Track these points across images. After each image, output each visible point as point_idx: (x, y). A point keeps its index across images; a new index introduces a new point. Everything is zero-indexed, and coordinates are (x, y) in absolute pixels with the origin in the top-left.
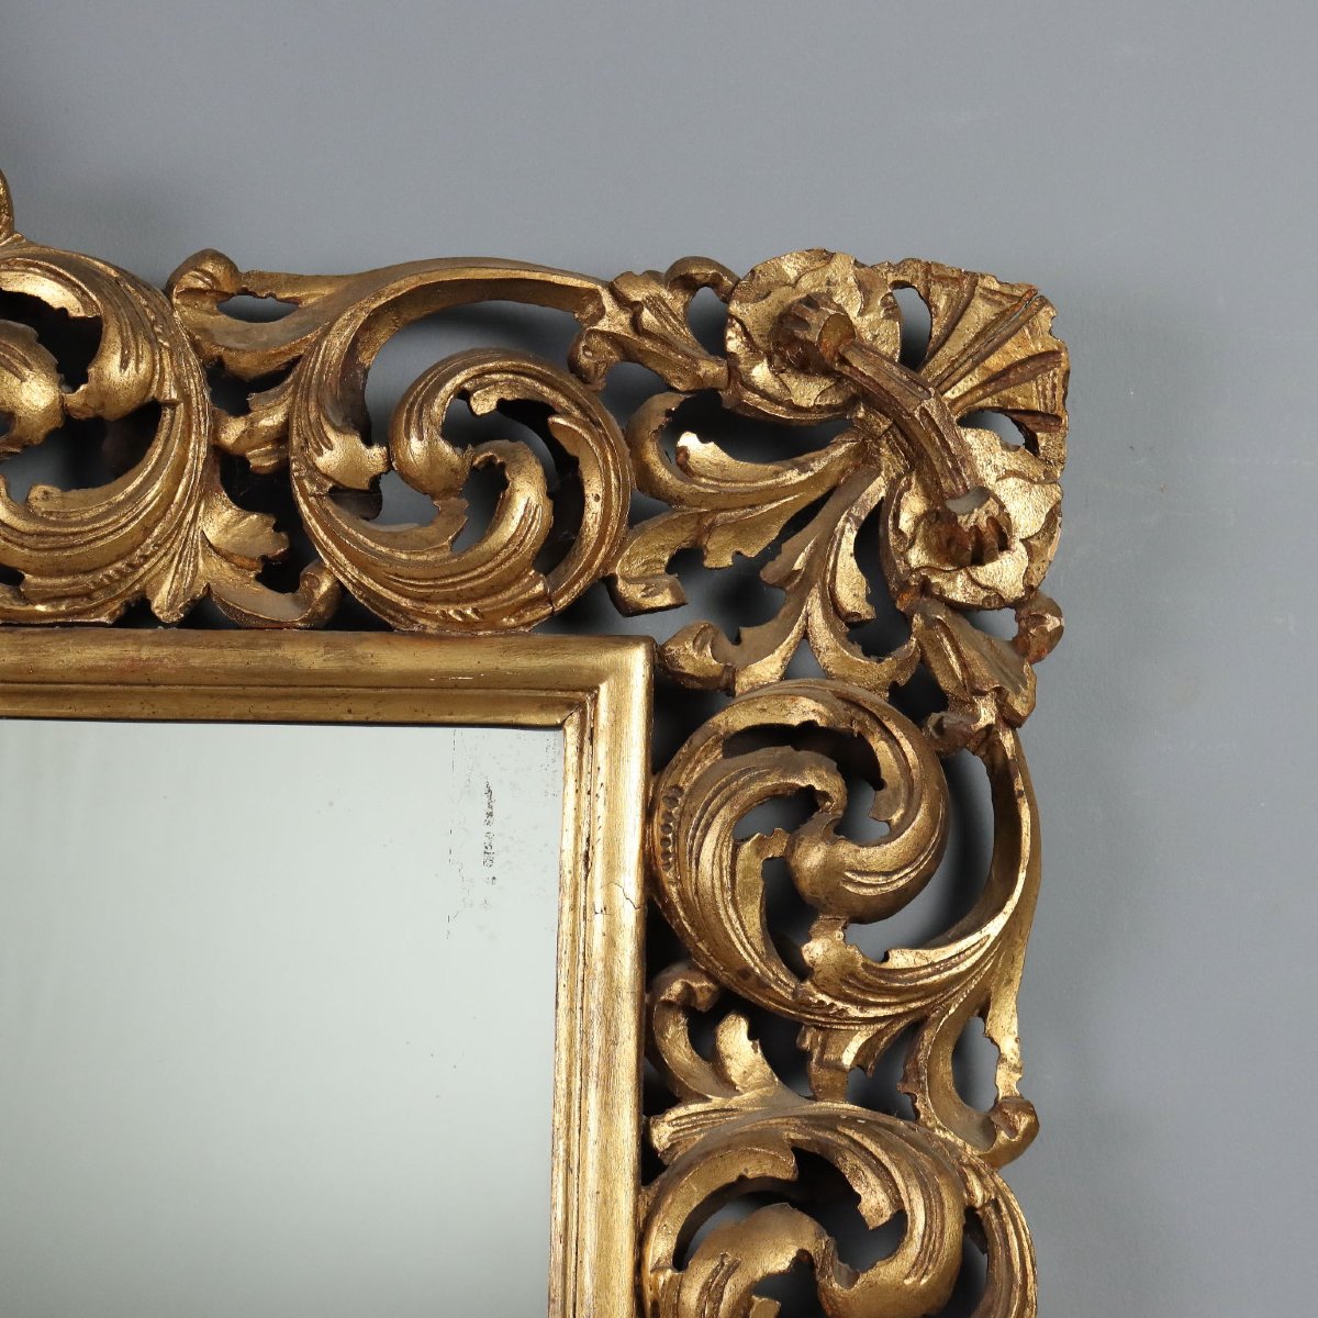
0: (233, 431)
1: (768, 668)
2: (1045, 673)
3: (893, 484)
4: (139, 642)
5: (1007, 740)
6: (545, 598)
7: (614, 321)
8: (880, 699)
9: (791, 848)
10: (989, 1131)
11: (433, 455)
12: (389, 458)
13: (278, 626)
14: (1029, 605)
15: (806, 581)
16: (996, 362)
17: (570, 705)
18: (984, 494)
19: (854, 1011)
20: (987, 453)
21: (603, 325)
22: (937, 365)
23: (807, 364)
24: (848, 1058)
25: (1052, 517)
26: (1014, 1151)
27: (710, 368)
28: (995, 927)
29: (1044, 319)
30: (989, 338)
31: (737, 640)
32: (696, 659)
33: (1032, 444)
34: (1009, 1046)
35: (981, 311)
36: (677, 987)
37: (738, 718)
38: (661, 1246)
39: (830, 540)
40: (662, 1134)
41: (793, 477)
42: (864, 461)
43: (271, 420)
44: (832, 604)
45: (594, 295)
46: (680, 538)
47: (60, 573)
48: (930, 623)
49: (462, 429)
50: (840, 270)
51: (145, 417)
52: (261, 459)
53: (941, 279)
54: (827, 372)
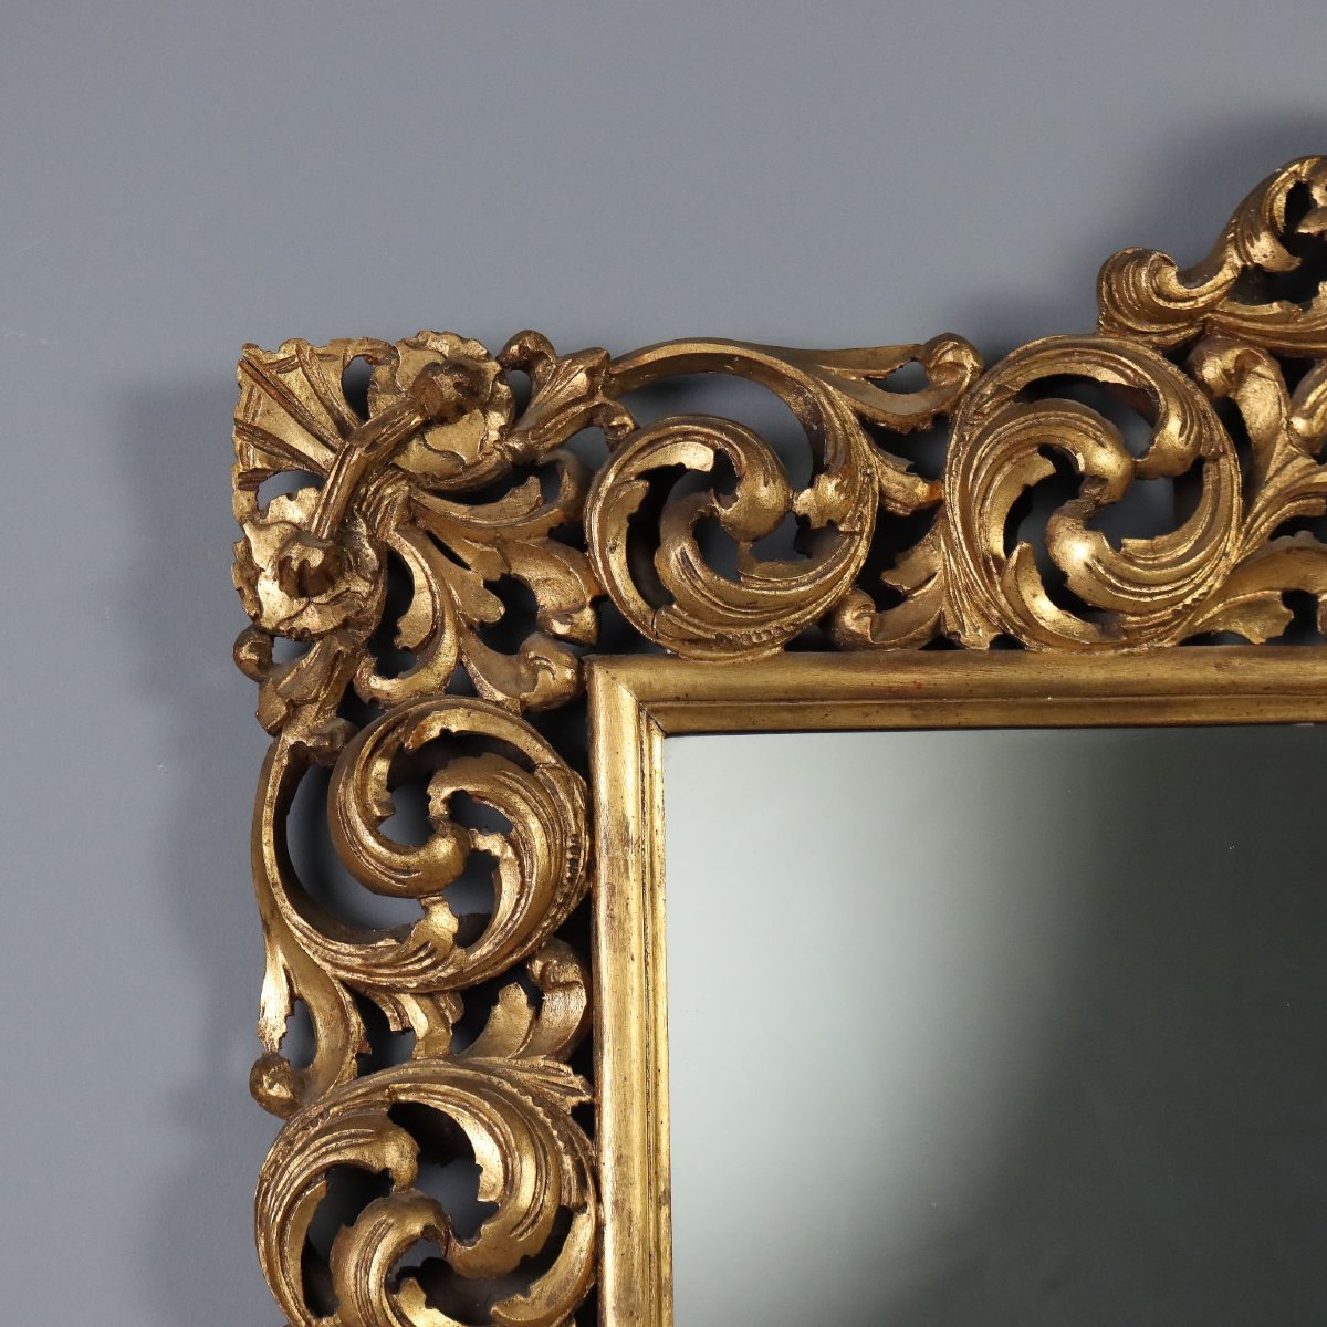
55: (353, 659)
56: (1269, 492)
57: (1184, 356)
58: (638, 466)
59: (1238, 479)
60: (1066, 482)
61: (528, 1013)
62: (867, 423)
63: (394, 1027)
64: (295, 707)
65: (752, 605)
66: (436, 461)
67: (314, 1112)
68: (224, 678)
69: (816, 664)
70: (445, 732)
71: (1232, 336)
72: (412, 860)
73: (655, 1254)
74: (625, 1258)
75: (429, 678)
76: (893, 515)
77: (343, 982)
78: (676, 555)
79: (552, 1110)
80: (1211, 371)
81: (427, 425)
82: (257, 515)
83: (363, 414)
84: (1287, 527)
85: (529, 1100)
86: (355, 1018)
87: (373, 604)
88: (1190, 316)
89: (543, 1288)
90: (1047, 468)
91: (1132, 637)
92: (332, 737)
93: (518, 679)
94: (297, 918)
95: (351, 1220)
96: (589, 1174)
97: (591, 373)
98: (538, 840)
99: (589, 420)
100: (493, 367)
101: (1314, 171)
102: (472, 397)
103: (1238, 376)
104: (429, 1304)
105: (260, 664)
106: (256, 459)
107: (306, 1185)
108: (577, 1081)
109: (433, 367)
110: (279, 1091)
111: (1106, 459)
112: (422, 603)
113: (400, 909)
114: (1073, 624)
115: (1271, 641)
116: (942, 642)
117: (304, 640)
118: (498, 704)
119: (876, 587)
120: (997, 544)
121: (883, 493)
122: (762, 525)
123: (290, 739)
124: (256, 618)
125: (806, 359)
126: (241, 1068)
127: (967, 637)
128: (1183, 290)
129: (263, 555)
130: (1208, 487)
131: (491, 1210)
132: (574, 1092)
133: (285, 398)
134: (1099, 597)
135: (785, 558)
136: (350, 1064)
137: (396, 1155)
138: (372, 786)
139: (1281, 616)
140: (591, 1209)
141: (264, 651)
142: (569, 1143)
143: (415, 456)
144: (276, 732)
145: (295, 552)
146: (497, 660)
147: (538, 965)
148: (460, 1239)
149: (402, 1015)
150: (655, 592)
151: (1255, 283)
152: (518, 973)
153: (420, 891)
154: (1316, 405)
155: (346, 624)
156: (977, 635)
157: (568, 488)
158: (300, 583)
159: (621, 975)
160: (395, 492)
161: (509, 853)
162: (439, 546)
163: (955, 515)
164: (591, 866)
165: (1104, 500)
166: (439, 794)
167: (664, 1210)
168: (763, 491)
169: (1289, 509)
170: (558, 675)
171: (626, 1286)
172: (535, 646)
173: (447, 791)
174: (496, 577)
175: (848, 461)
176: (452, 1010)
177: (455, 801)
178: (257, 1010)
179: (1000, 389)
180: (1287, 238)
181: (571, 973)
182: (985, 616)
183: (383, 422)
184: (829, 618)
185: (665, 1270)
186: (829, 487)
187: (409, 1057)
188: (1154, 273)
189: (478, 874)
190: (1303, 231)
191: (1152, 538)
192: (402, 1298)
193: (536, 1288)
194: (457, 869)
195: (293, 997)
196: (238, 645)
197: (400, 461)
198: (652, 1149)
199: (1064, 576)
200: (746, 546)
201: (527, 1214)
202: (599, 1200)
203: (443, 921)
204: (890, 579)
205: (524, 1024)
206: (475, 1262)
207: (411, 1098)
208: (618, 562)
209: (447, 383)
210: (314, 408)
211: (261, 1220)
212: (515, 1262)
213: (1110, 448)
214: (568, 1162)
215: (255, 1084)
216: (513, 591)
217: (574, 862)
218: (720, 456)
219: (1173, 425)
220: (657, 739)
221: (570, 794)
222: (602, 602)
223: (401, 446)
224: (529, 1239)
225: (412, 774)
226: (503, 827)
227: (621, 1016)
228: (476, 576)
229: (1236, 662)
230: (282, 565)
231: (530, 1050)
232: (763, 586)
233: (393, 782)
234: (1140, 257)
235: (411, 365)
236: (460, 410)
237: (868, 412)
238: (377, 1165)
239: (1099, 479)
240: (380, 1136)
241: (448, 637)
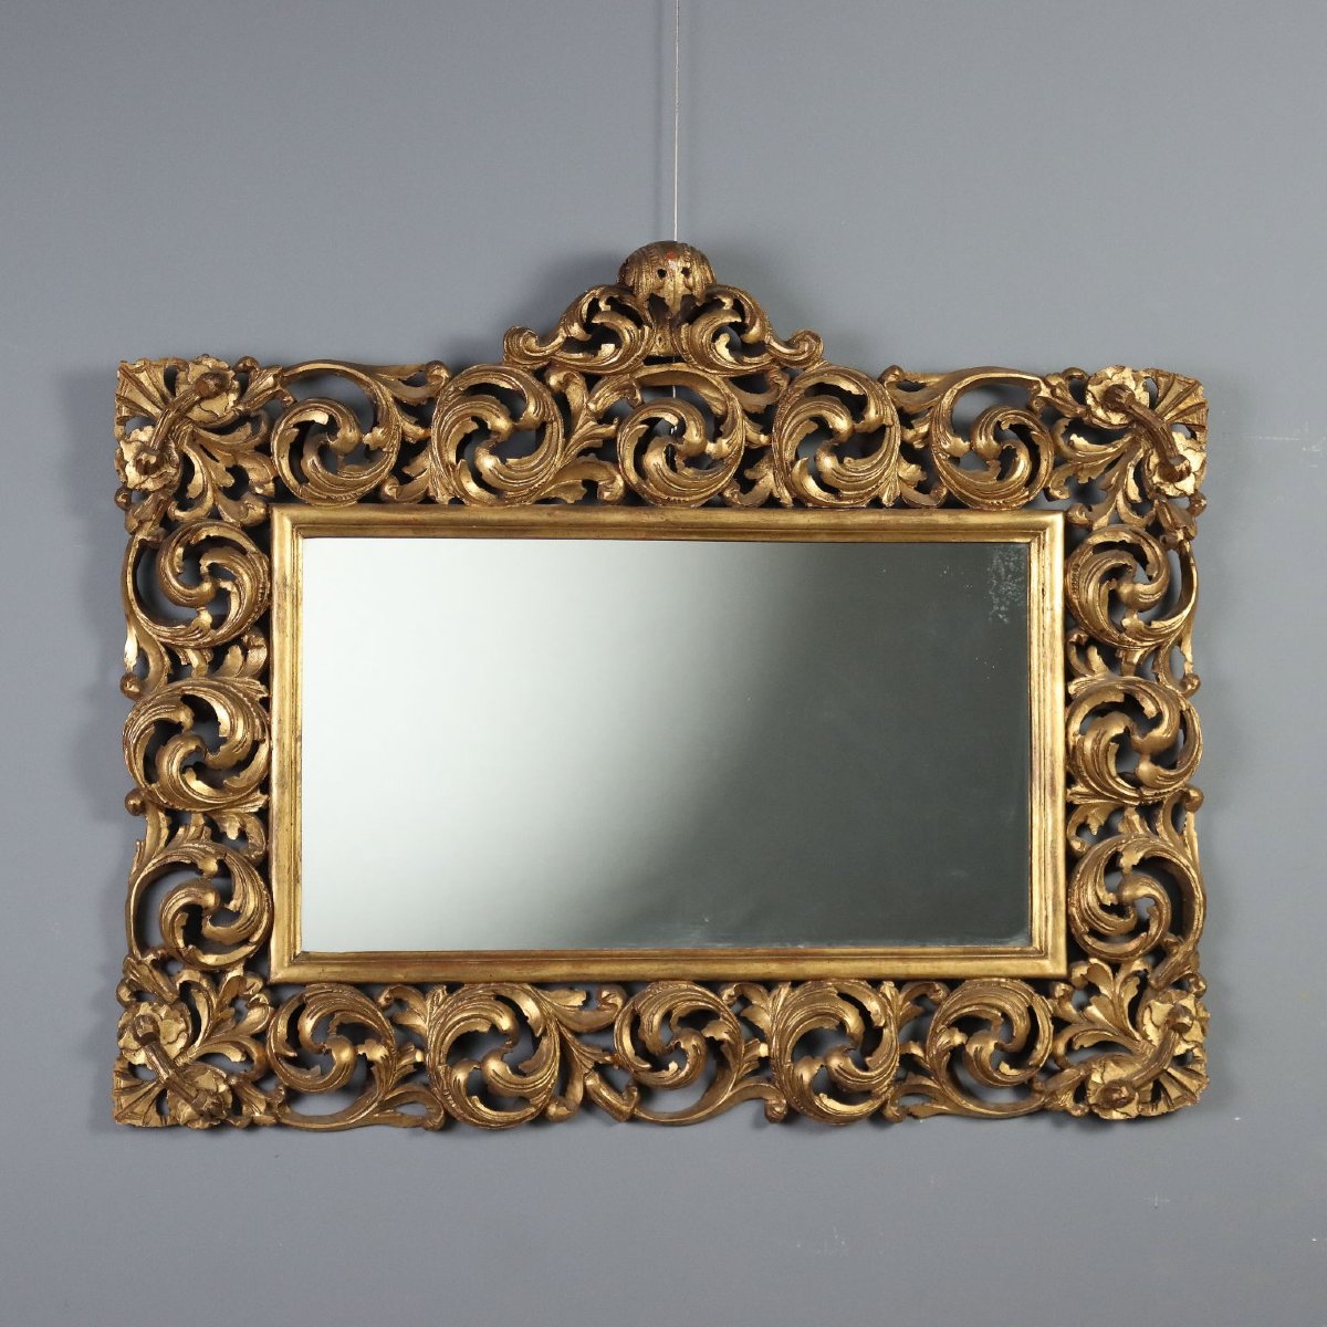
0: (910, 434)
1: (1103, 521)
2: (1199, 520)
3: (1146, 452)
4: (880, 514)
5: (1187, 545)
6: (1028, 497)
7: (1045, 392)
8: (1143, 531)
9: (1119, 586)
10: (1183, 685)
11: (989, 445)
12: (971, 446)
13: (928, 507)
14: (1195, 498)
15: (1116, 490)
16: (1182, 406)
17: (1034, 535)
18: (1183, 458)
19: (1139, 643)
20: (1180, 439)
21: (1042, 394)
22: (1160, 408)
23: (1118, 409)
24: (1136, 660)
25: (1203, 465)
26: (1193, 692)
27: (1080, 410)
28: (1186, 612)
29: (1200, 390)
30: (1180, 399)
31: (1090, 510)
32: (1079, 516)
33: (1193, 436)
34: (1189, 656)
35: (1177, 388)
36: (1075, 636)
37: (1097, 539)
38: (1075, 726)
39: (1124, 472)
40: (1072, 689)
41: (1111, 450)
42: (1135, 444)
43: (924, 429)
44: (1126, 496)
45: (1037, 382)
46: (1070, 473)
47: (855, 490)
48: (1161, 503)
49: (999, 435)
50: (1127, 373)
51: (881, 430)
52: (918, 445)
53: (1162, 376)
54: (1123, 412)
55: (167, 503)
56: (576, 436)
57: (541, 375)
58: (294, 420)
59: (562, 431)
60: (483, 431)
61: (241, 658)
62: (397, 401)
63: (183, 663)
64: (141, 523)
65: (343, 484)
66: (206, 416)
67: (150, 697)
68: (108, 506)
69: (370, 509)
70: (208, 537)
71: (563, 366)
72: (193, 592)
73: (294, 763)
74: (281, 763)
75: (200, 512)
76: (409, 443)
77: (162, 643)
78: (311, 461)
79: (251, 699)
80: (553, 381)
81: (202, 399)
82: (125, 437)
83: (174, 394)
84: (584, 452)
85: (241, 695)
86: (166, 659)
87: (176, 478)
88: (543, 358)
89: (246, 774)
90: (475, 426)
91: (512, 501)
92: (158, 536)
93: (240, 512)
94: (143, 616)
95: (165, 744)
96: (266, 727)
97: (275, 376)
98: (248, 585)
99: (274, 396)
100: (231, 373)
101: (602, 293)
102: (223, 388)
103: (566, 382)
104: (197, 779)
105: (126, 504)
106: (125, 412)
107: (146, 728)
108: (262, 688)
109: (205, 375)
110: (134, 689)
111: (501, 423)
112: (198, 478)
113: (186, 612)
114: (485, 494)
115: (577, 502)
116: (428, 500)
117: (145, 494)
118: (231, 524)
119: (400, 475)
120: (453, 458)
121: (404, 433)
122: (349, 449)
123: (140, 536)
124: (125, 483)
125: (371, 370)
126: (116, 680)
127: (439, 498)
128: (538, 348)
129: (129, 455)
130: (548, 435)
131: (224, 741)
132: (261, 692)
133: (139, 384)
134: (495, 484)
135: (358, 463)
136: (164, 678)
137: (184, 717)
138: (176, 560)
139: (581, 491)
140: (267, 742)
141: (128, 497)
142: (258, 714)
143: (196, 414)
144: (134, 533)
145: (143, 456)
146: (230, 503)
147: (246, 637)
148: (210, 752)
149: (187, 657)
150: (302, 478)
151: (571, 344)
152: (237, 641)
153: (195, 605)
154: (599, 399)
155: (165, 486)
156: (443, 497)
157: (264, 428)
158: (145, 469)
159: (282, 643)
160: (188, 428)
161: (235, 590)
162: (206, 451)
163: (435, 443)
164: (270, 596)
165: (499, 441)
166: (205, 564)
167: (299, 744)
168: (348, 433)
169: (586, 444)
170: (258, 511)
171: (282, 775)
172: (248, 499)
173: (209, 562)
174: (231, 466)
175: (387, 421)
176: (209, 656)
177: (212, 567)
178: (123, 655)
179: (456, 390)
180: (587, 326)
181: (261, 641)
182: (447, 489)
183: (183, 399)
184: (379, 488)
185: (298, 770)
186: (378, 432)
187: (190, 676)
188: (525, 341)
189: (221, 597)
190: (594, 322)
191: (520, 458)
192: (185, 775)
193: (243, 774)
194: (212, 596)
195: (140, 650)
196: (118, 494)
197: (189, 415)
198: (295, 717)
199: (481, 474)
200: (341, 458)
201: (240, 742)
202: (270, 739)
203: (206, 618)
204: (407, 471)
205: (240, 663)
206: (217, 762)
207: (191, 693)
208: (285, 463)
209: (211, 383)
210: (151, 389)
211: (126, 743)
212: (234, 763)
213: (502, 418)
214: (257, 722)
215: (123, 686)
216: (239, 473)
217: (263, 594)
218: (331, 417)
219: (531, 408)
220: (300, 540)
221: (261, 564)
222: (277, 480)
223: (190, 409)
224: (240, 753)
225: (193, 554)
226: (232, 578)
227: (282, 660)
228: (222, 466)
229: (557, 512)
230: (138, 463)
231: (242, 675)
232: (348, 474)
233: (185, 557)
234: (520, 332)
235: (195, 372)
236: (216, 394)
237: (398, 397)
238: (177, 720)
239: (497, 432)
240: (178, 708)
241: (210, 494)
